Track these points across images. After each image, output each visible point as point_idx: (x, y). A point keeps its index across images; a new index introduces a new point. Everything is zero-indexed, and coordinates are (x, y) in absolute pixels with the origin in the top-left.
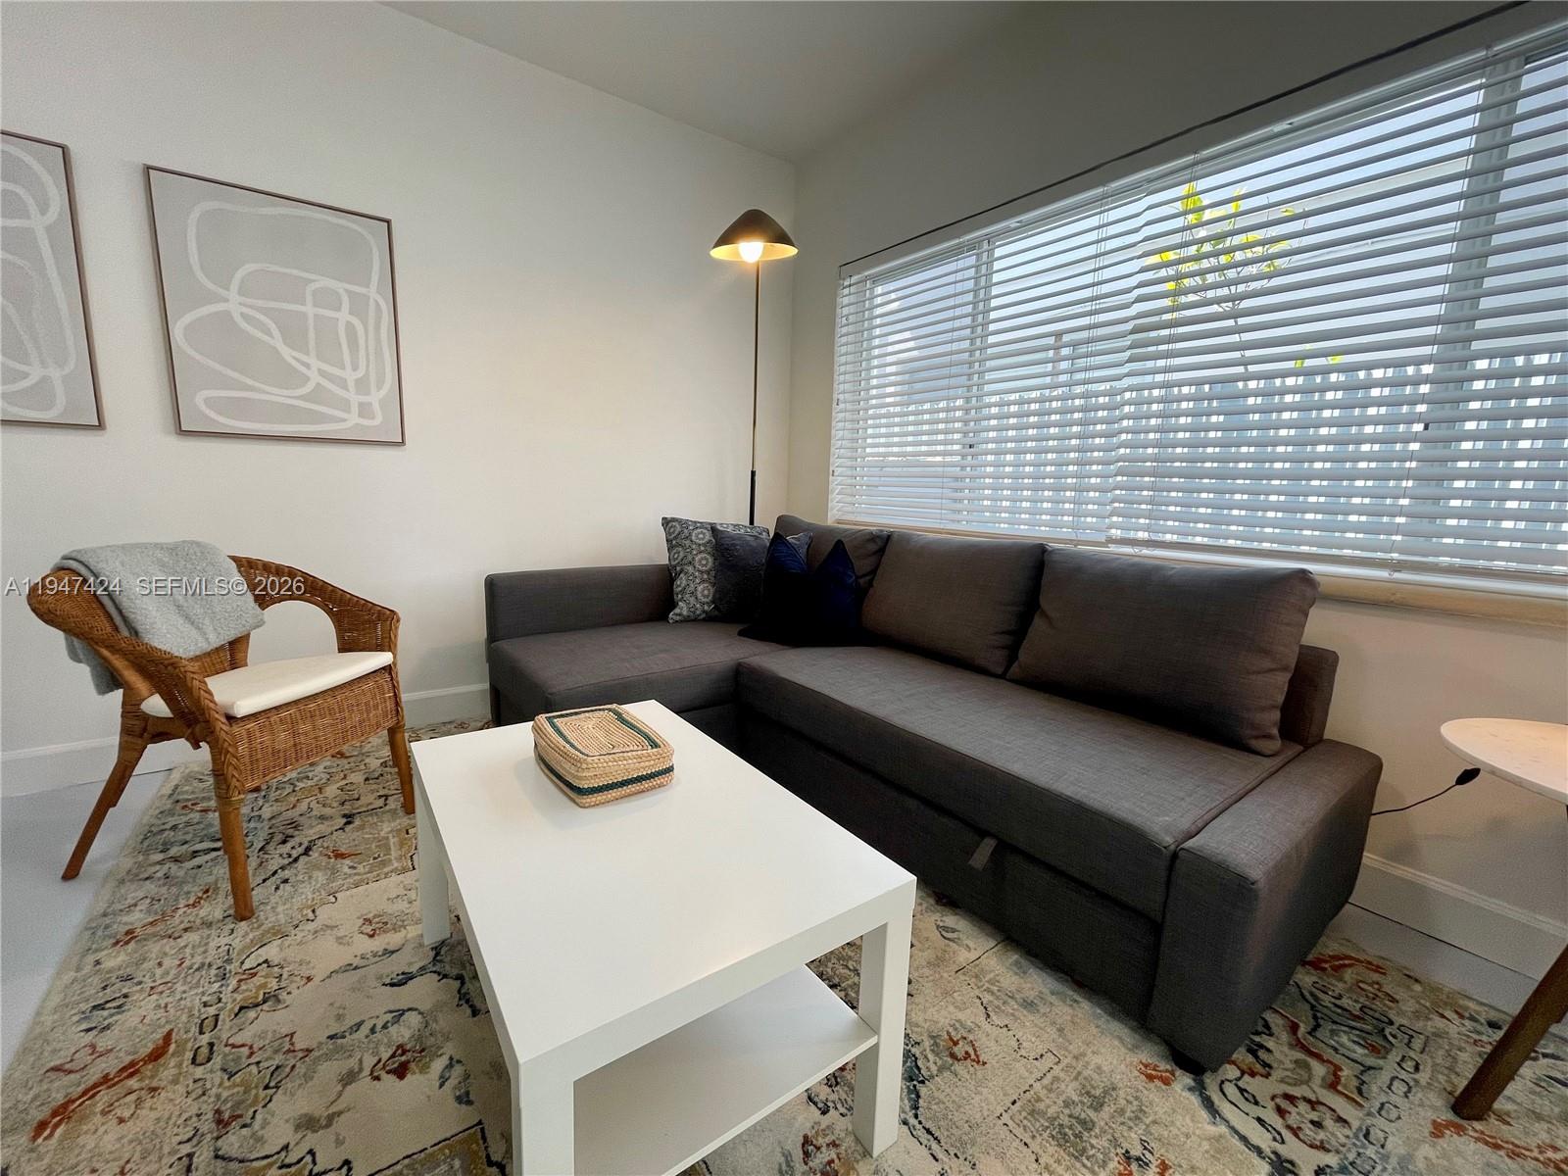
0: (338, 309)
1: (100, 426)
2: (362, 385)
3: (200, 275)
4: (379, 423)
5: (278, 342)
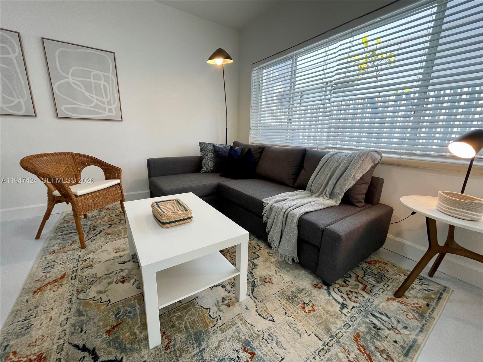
0: (101, 80)
1: (36, 116)
2: (109, 103)
3: (60, 70)
4: (114, 114)
5: (84, 91)
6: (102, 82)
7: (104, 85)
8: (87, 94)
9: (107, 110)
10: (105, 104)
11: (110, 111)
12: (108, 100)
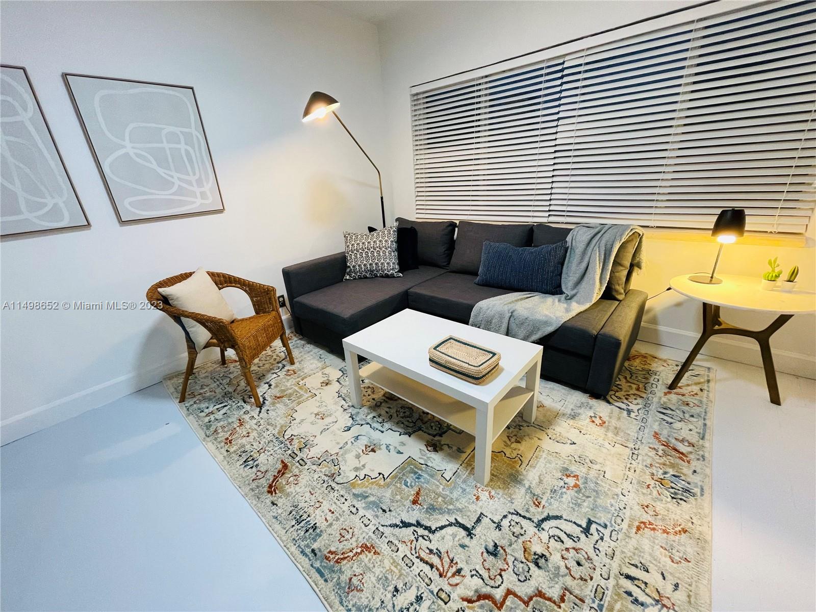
1: (89, 225)
3: (108, 134)
4: (210, 201)
5: (154, 165)
6: (183, 146)
7: (186, 150)
8: (161, 171)
9: (198, 195)
10: (193, 186)
11: (203, 195)
12: (197, 177)
